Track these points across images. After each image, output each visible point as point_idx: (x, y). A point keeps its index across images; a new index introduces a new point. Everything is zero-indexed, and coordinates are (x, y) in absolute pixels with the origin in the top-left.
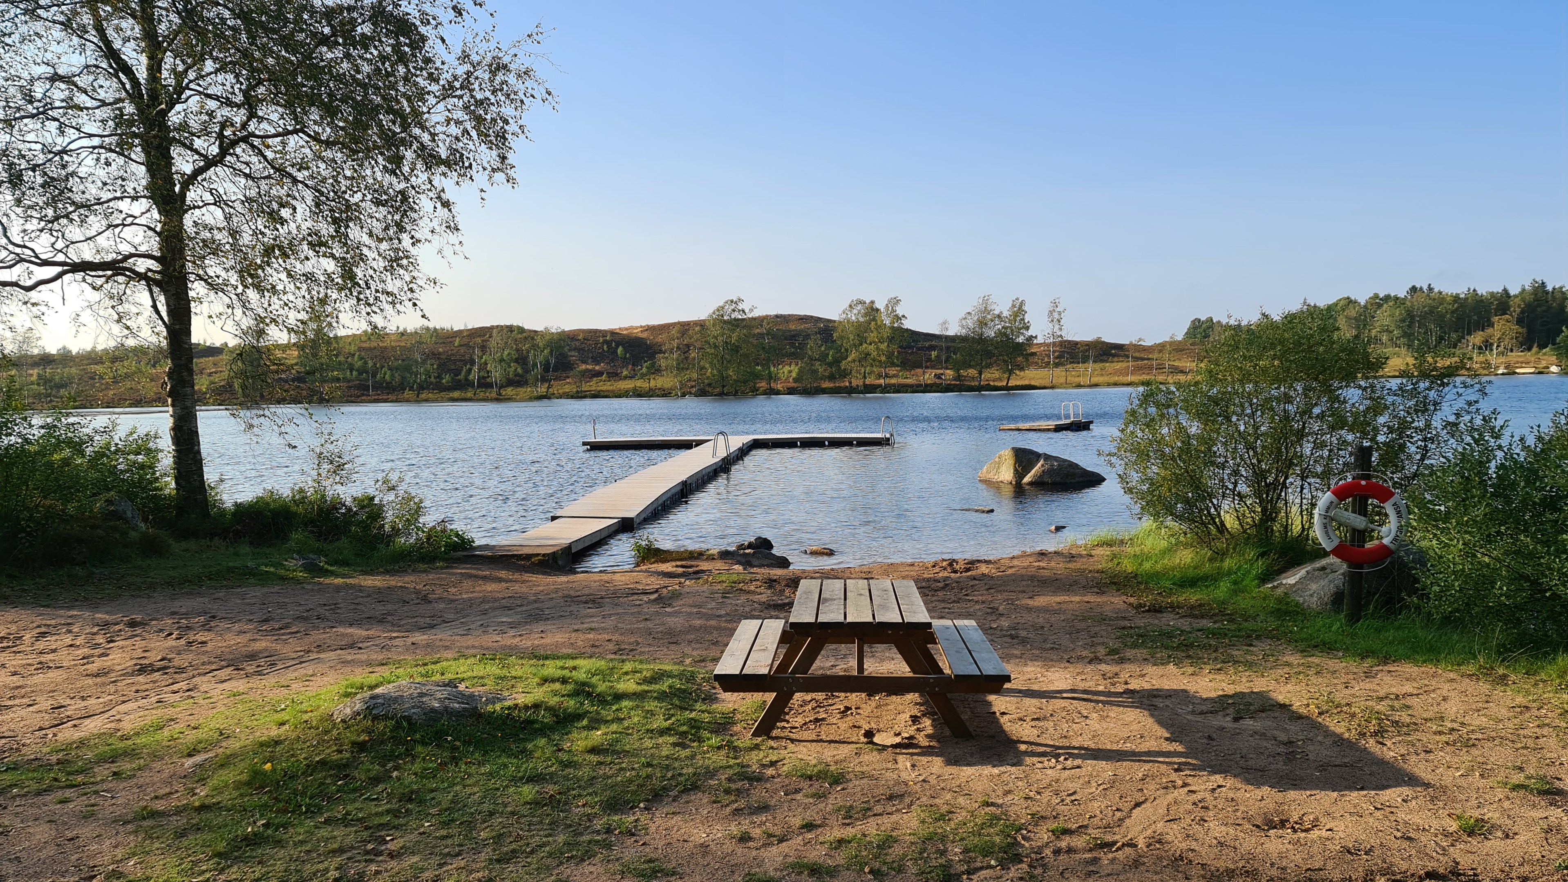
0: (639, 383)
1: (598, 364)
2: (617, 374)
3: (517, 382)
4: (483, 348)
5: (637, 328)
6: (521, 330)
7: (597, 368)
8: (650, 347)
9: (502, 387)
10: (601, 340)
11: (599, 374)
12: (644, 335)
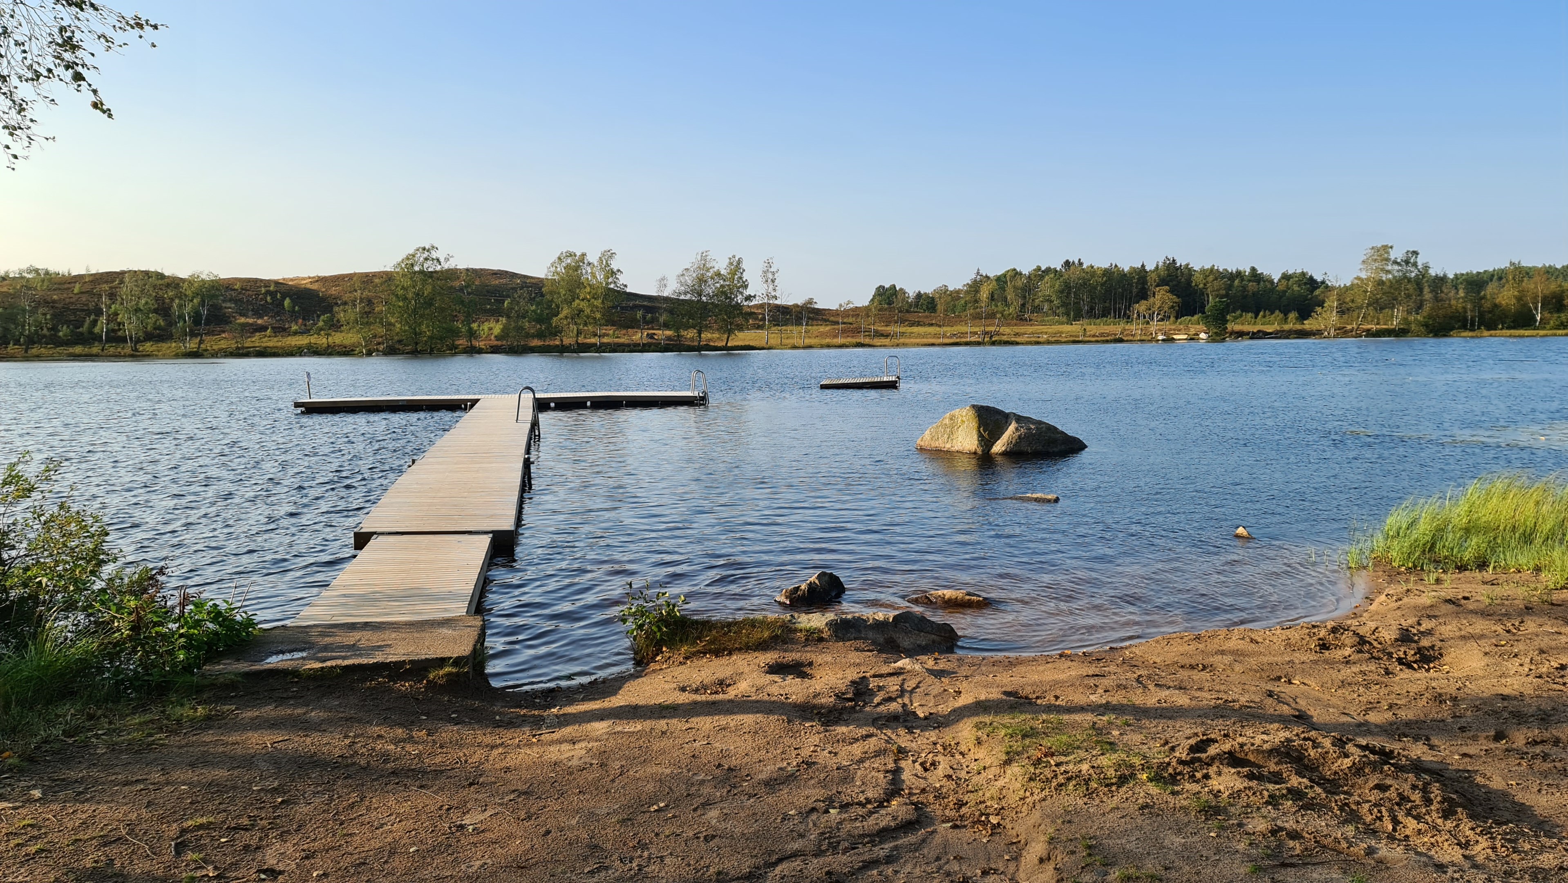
0: (313, 339)
1: (261, 317)
2: (284, 330)
3: (160, 335)
4: (112, 296)
5: (304, 279)
6: (160, 276)
7: (260, 322)
8: (323, 299)
9: (138, 341)
10: (263, 290)
11: (263, 328)
12: (315, 287)
